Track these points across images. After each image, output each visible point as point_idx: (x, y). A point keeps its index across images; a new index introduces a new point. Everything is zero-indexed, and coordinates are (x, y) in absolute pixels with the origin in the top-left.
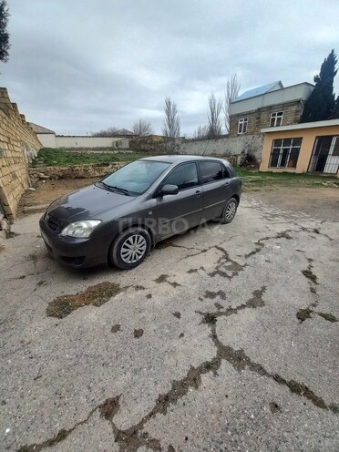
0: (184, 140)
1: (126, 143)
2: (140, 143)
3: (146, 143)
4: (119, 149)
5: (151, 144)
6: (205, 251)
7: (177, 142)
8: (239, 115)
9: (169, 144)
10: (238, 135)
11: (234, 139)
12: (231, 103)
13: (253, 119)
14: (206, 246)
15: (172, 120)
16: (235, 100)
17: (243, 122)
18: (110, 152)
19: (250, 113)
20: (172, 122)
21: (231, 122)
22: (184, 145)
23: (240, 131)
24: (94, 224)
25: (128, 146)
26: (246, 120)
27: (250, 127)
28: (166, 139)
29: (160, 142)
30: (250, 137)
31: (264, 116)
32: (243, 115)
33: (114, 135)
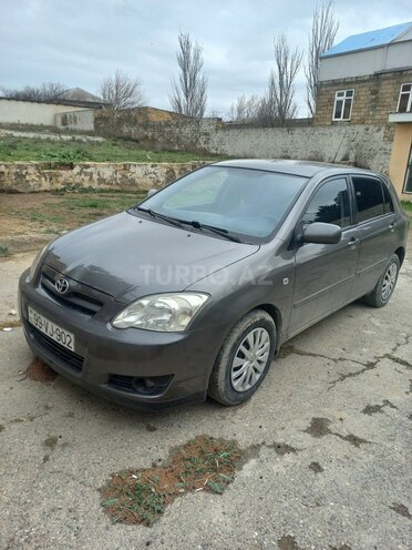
0: (220, 125)
1: (86, 120)
2: (120, 121)
3: (135, 123)
4: (73, 132)
5: (146, 127)
6: (371, 366)
7: (205, 127)
8: (335, 84)
9: (187, 130)
10: (334, 123)
11: (327, 131)
12: (320, 58)
13: (365, 93)
14: (367, 354)
15: (193, 79)
16: (327, 53)
17: (344, 98)
18: (53, 137)
19: (358, 81)
20: (191, 83)
21: (318, 96)
22: (220, 134)
23: (338, 116)
24: (196, 301)
25: (91, 127)
26: (349, 94)
27: (357, 109)
28: (179, 118)
29: (168, 124)
30: (361, 129)
31: (386, 89)
32: (345, 83)
33: (56, 99)
